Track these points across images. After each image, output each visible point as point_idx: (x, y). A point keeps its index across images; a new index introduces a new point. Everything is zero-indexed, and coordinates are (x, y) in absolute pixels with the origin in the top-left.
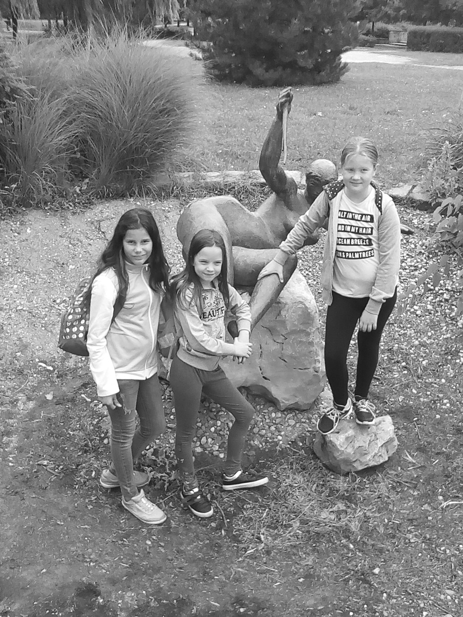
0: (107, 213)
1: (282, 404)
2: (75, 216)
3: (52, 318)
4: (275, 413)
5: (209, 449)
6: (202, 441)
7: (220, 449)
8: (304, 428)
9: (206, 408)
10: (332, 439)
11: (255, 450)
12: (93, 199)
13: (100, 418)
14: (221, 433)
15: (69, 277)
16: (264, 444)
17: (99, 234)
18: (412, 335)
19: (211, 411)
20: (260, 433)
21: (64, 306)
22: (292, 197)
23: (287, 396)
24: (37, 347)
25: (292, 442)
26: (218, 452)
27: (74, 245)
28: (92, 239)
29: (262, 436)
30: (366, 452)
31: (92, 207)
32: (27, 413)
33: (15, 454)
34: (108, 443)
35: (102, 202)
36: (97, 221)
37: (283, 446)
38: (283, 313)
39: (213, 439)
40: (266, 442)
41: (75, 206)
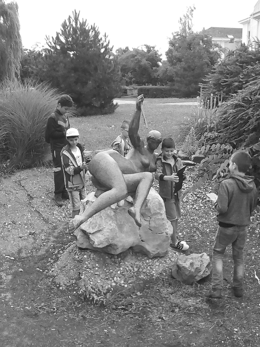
0: (23, 177)
1: (151, 254)
2: (6, 180)
3: (6, 233)
4: (148, 260)
5: (119, 283)
6: (114, 279)
7: (124, 283)
8: (164, 266)
9: (113, 262)
10: (183, 265)
11: (142, 280)
12: (14, 170)
13: (53, 278)
14: (123, 273)
15: (9, 211)
16: (146, 276)
17: (21, 187)
18: (197, 219)
19: (117, 263)
20: (143, 271)
21: (10, 226)
22: (143, 148)
23: (154, 250)
24: (2, 249)
25: (160, 273)
26: (124, 284)
27: (8, 194)
28: (17, 191)
29: (144, 273)
30: (200, 270)
31: (14, 174)
32: (10, 281)
33: (12, 301)
34: (63, 289)
35: (19, 171)
36: (18, 181)
37: (156, 276)
38: (149, 205)
39: (120, 278)
40: (147, 275)
41: (5, 174)
